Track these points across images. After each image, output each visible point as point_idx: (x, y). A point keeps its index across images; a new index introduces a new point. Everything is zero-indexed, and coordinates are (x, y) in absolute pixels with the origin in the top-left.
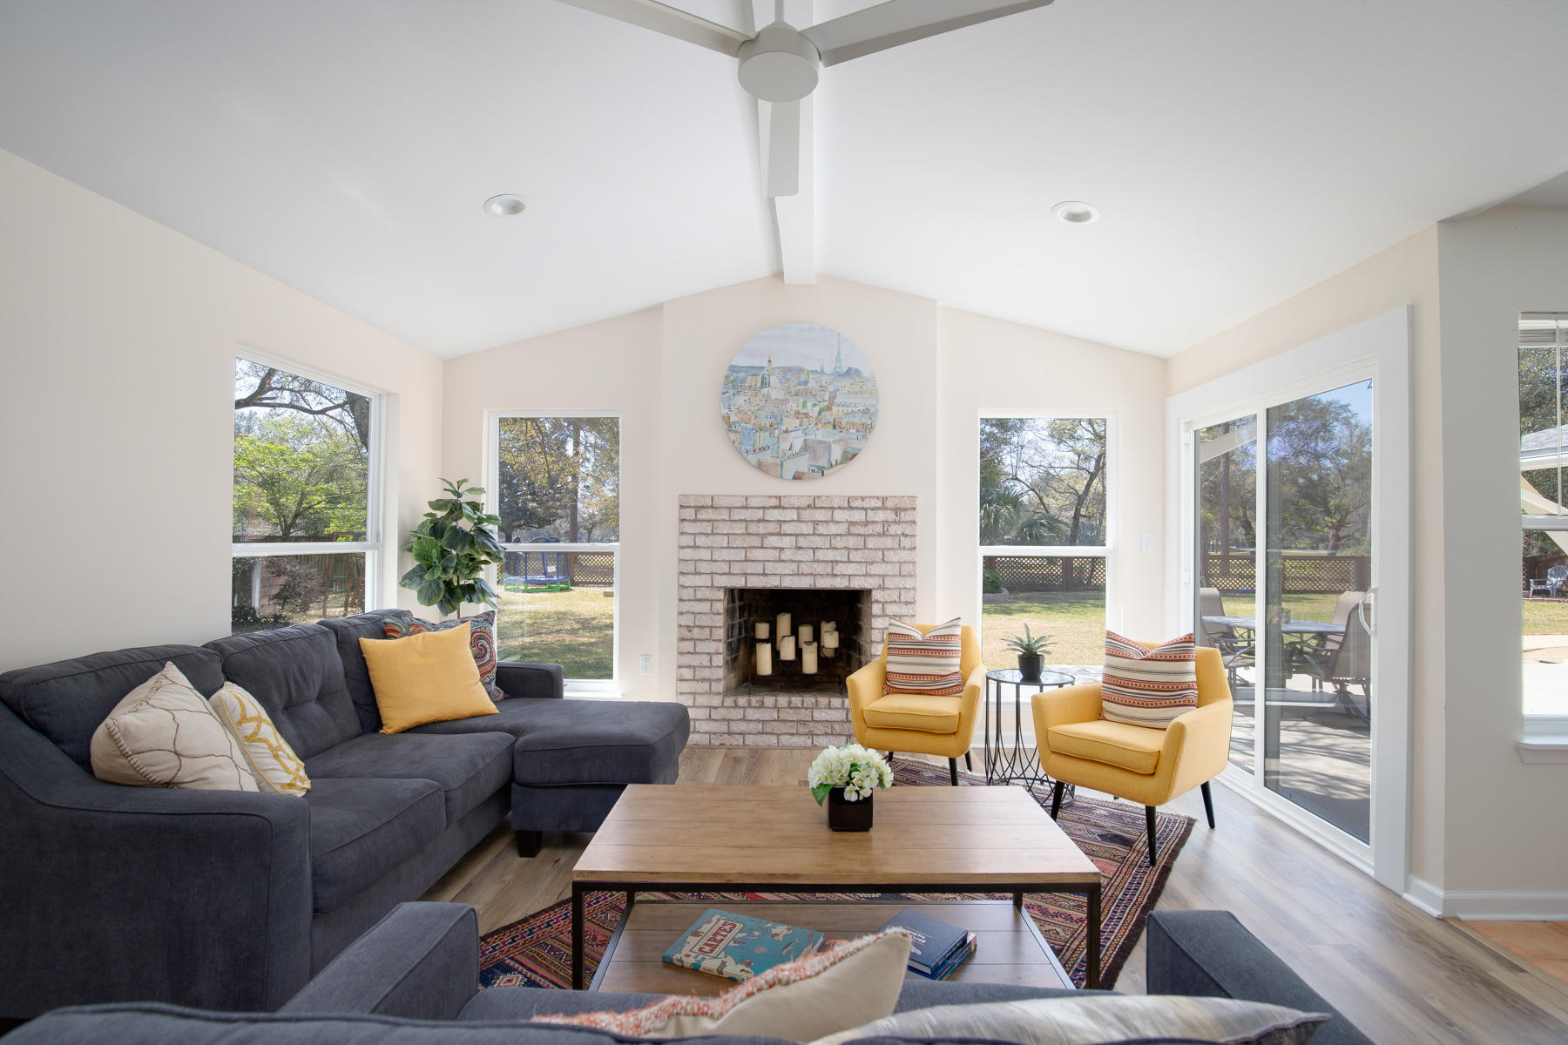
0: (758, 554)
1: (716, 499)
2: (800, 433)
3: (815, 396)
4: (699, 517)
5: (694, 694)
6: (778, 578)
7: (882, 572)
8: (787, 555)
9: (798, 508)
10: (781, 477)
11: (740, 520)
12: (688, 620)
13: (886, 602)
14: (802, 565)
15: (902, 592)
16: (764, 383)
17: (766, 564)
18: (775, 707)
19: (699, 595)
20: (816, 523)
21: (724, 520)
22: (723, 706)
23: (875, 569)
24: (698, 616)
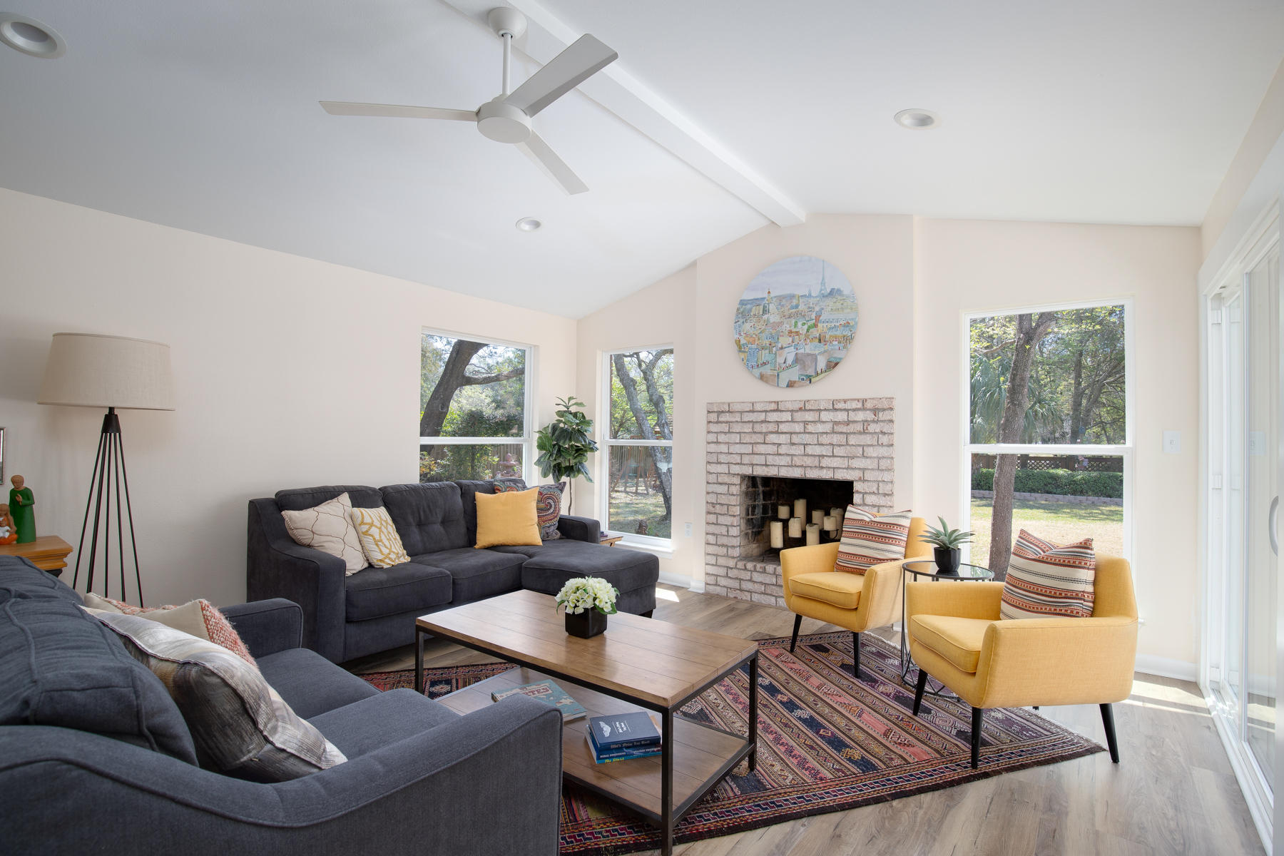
0: (761, 449)
1: (731, 405)
2: (792, 348)
3: (804, 316)
4: (720, 419)
5: (717, 555)
6: (776, 469)
7: (862, 466)
8: (783, 450)
9: (792, 411)
10: (778, 386)
11: (749, 422)
12: (712, 499)
13: (866, 493)
14: (795, 458)
15: (881, 484)
16: (765, 311)
17: (767, 456)
18: (774, 573)
19: (720, 480)
20: (806, 423)
21: (737, 422)
22: (736, 568)
23: (856, 463)
24: (719, 496)
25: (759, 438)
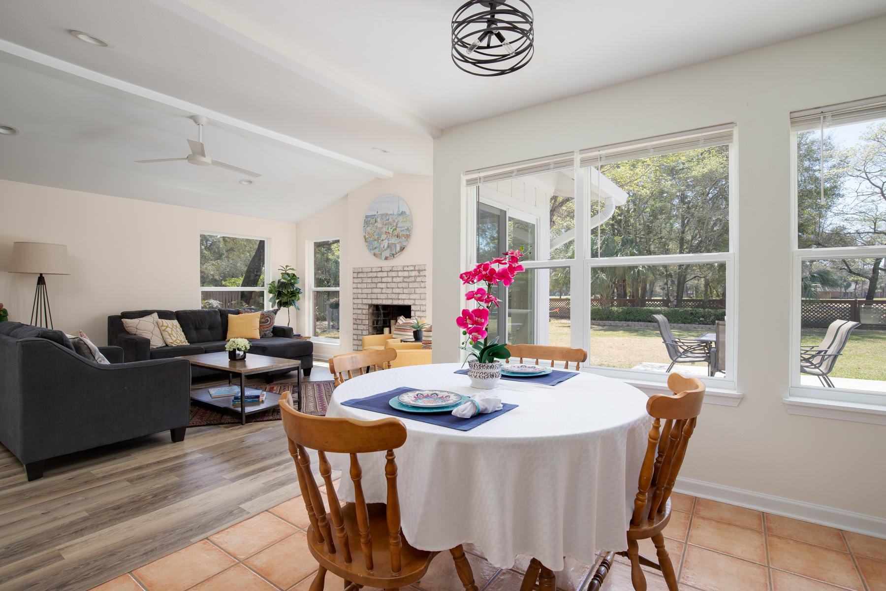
0: (375, 291)
1: (363, 269)
2: (386, 241)
3: (391, 224)
4: (358, 276)
6: (381, 300)
7: (414, 298)
8: (384, 291)
9: (387, 272)
10: (381, 259)
11: (370, 277)
12: (355, 317)
13: (416, 311)
14: (388, 295)
15: (421, 306)
16: (376, 222)
17: (378, 294)
19: (359, 307)
20: (393, 277)
21: (365, 277)
23: (412, 296)
24: (358, 315)
25: (374, 285)
